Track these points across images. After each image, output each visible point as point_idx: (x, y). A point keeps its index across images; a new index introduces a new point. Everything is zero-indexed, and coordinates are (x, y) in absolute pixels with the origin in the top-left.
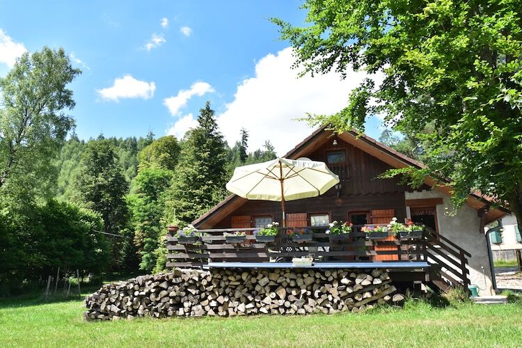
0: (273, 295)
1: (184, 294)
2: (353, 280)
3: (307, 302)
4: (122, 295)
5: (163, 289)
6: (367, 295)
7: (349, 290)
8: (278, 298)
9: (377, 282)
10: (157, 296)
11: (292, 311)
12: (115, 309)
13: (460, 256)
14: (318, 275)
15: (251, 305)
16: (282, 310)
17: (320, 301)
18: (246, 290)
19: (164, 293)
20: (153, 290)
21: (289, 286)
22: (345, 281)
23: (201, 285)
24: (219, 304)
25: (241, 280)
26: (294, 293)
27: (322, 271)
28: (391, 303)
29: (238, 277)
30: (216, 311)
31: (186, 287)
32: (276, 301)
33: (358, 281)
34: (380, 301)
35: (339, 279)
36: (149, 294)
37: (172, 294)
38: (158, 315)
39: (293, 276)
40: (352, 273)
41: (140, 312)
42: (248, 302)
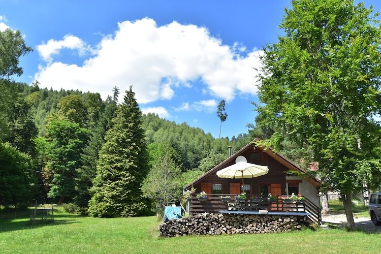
0: (251, 225)
1: (211, 224)
2: (283, 220)
3: (265, 228)
4: (180, 225)
5: (201, 222)
6: (288, 225)
7: (282, 224)
8: (253, 226)
9: (292, 220)
10: (198, 226)
11: (259, 232)
12: (177, 231)
13: (317, 210)
14: (269, 218)
15: (241, 229)
16: (255, 232)
17: (270, 228)
18: (239, 223)
19: (201, 224)
20: (196, 223)
21: (257, 221)
22: (280, 220)
23: (219, 221)
24: (227, 229)
25: (237, 219)
26: (260, 224)
27: (271, 216)
28: (296, 229)
29: (236, 217)
30: (226, 232)
31: (212, 221)
32: (252, 228)
33: (285, 220)
34: (293, 228)
35: (278, 219)
36: (193, 225)
37: (205, 224)
38: (199, 234)
39: (259, 217)
40: (283, 217)
41: (189, 233)
42: (240, 228)
